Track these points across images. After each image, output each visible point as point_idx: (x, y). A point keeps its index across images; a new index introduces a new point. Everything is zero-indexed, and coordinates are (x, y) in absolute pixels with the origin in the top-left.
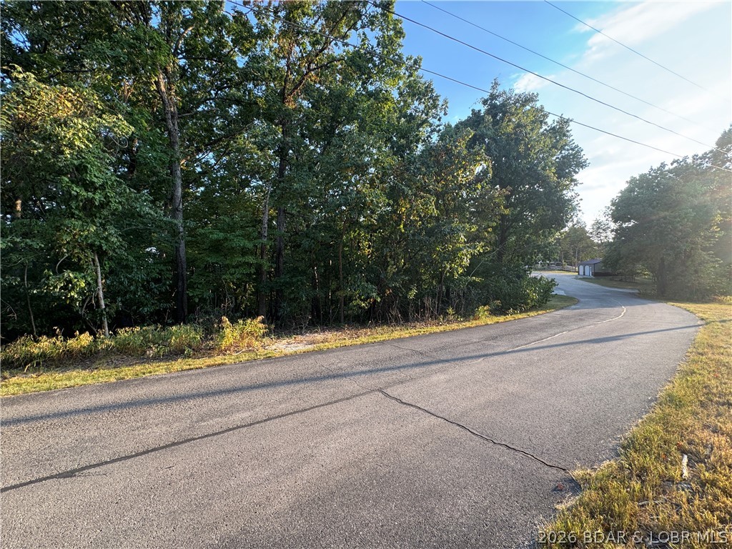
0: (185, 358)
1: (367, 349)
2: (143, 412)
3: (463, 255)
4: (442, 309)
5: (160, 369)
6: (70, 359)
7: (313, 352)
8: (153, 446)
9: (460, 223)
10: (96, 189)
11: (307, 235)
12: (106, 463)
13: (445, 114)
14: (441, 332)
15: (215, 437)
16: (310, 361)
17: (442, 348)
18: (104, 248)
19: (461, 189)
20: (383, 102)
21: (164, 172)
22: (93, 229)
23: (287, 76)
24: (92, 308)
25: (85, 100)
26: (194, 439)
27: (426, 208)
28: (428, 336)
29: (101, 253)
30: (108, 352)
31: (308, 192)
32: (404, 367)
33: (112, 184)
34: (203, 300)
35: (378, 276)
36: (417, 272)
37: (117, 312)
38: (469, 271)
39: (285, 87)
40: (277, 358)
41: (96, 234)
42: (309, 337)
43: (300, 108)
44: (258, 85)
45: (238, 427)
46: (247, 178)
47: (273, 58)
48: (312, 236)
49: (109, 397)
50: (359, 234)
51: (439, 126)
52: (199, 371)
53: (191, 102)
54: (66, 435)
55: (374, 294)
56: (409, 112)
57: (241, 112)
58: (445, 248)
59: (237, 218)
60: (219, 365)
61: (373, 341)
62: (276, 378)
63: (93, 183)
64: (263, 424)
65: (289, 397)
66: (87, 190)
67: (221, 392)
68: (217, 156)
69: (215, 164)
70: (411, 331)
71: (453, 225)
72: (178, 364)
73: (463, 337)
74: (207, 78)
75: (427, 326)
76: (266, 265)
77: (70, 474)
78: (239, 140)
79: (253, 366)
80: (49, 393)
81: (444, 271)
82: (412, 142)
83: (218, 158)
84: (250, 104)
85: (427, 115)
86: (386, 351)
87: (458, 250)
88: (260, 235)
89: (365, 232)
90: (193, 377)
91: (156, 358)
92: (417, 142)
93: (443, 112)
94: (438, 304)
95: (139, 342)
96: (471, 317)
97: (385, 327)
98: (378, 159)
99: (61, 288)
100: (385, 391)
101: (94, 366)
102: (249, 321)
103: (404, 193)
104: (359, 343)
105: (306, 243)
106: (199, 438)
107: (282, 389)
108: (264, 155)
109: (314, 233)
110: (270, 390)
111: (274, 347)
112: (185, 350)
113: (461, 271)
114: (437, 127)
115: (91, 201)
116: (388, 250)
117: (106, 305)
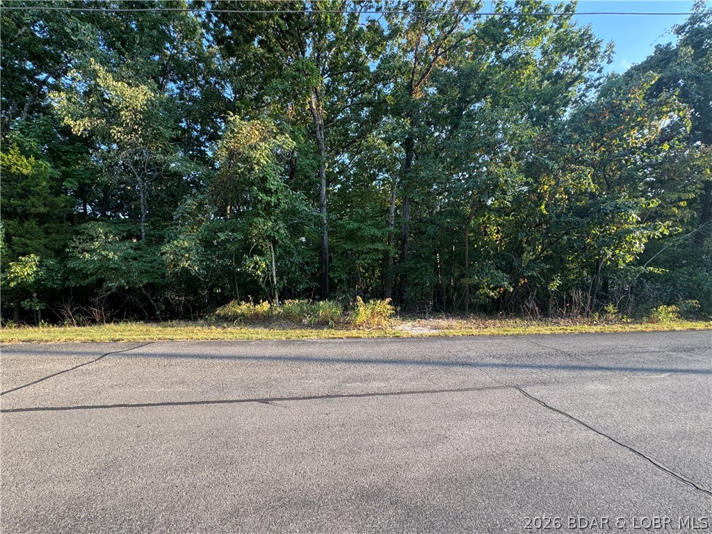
0: (329, 328)
1: (498, 341)
2: (305, 365)
3: (634, 238)
4: (597, 306)
5: (312, 334)
6: (257, 319)
7: (439, 337)
8: (314, 395)
9: (630, 197)
10: (272, 193)
11: (432, 222)
12: (286, 399)
13: (610, 62)
14: (596, 333)
15: (358, 398)
16: (437, 345)
17: (601, 353)
18: (276, 238)
19: (634, 153)
20: (521, 67)
21: (313, 175)
22: (270, 224)
23: (415, 67)
24: (269, 283)
25: (266, 127)
26: (343, 396)
27: (578, 183)
28: (577, 335)
29: (275, 242)
30: (279, 317)
31: (435, 179)
32: (546, 367)
33: (282, 189)
34: (341, 281)
35: (510, 264)
36: (562, 260)
37: (284, 288)
38: (642, 259)
39: (412, 79)
40: (405, 338)
41: (272, 228)
42: (433, 322)
43: (425, 97)
44: (386, 84)
45: (375, 394)
46: (374, 172)
47: (401, 54)
48: (438, 222)
49: (283, 351)
50: (489, 218)
51: (598, 79)
52: (341, 340)
53: (332, 113)
54: (261, 373)
55: (506, 283)
56: (555, 71)
57: (371, 113)
58: (605, 230)
59: (368, 209)
60: (356, 338)
61: (505, 333)
62: (406, 356)
63: (270, 189)
64: (397, 396)
65: (419, 376)
66: (267, 195)
67: (359, 361)
68: (352, 155)
69: (350, 163)
70: (553, 328)
71: (620, 201)
72: (325, 333)
73: (633, 342)
74: (345, 89)
75: (574, 323)
76: (393, 252)
77: (265, 401)
78: (369, 139)
79: (384, 343)
80: (248, 342)
81: (602, 258)
82: (557, 106)
83: (351, 158)
84: (379, 103)
85: (580, 69)
86: (521, 347)
87: (626, 233)
88: (388, 223)
89: (495, 216)
90: (337, 345)
91: (309, 326)
92: (565, 105)
93: (606, 60)
94: (592, 299)
95: (297, 312)
96: (645, 319)
97: (518, 320)
98: (514, 134)
99: (252, 268)
100: (523, 389)
101: (271, 326)
102: (379, 302)
103: (548, 167)
104: (488, 334)
105: (431, 230)
106: (346, 396)
107: (412, 367)
108: (391, 149)
109: (439, 219)
110: (400, 367)
111: (400, 328)
112: (329, 322)
113: (629, 259)
114: (596, 80)
115: (268, 203)
116: (524, 234)
117: (277, 281)
